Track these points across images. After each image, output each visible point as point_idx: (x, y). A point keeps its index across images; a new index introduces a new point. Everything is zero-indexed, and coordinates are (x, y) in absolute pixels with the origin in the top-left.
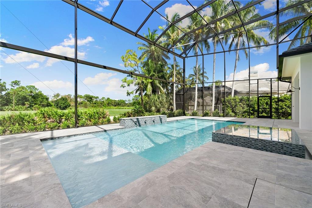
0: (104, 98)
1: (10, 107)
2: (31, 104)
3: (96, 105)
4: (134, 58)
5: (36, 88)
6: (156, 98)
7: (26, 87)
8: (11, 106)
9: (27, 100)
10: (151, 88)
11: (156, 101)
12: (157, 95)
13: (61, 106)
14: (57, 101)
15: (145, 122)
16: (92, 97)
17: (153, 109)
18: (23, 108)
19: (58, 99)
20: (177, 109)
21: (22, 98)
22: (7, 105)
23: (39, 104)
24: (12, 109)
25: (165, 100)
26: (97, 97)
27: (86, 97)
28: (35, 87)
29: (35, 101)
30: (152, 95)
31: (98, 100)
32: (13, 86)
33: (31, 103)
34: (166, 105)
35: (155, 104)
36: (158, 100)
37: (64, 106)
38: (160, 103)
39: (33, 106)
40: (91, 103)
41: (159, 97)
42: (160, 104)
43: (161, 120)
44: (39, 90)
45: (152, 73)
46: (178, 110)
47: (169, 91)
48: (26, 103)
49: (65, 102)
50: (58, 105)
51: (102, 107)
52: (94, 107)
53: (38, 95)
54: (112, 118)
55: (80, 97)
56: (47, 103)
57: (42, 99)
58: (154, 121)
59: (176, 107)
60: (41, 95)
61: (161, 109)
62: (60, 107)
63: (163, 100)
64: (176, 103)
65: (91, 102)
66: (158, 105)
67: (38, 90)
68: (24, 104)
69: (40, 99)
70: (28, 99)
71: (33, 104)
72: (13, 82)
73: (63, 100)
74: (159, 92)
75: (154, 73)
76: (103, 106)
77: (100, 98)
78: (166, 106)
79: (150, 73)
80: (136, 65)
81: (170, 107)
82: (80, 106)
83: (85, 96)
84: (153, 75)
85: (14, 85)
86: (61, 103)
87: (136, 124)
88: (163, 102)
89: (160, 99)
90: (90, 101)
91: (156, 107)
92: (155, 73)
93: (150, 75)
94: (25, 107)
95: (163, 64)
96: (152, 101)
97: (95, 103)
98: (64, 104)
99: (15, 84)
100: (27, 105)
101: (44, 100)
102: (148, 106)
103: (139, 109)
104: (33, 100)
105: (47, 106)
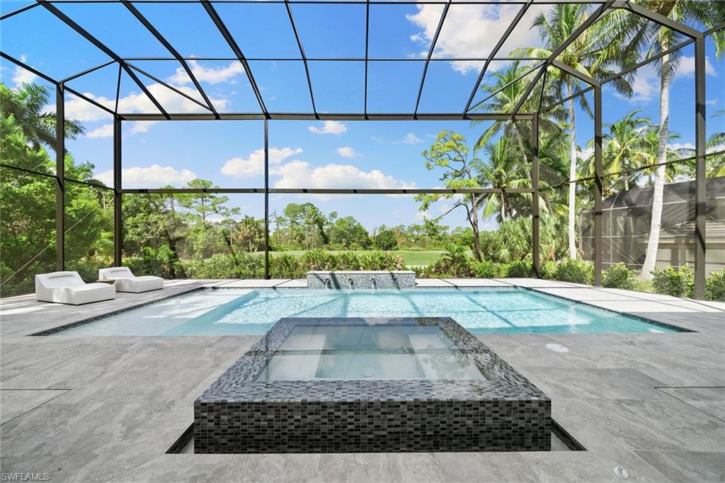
2: (348, 242)
5: (354, 220)
7: (344, 219)
9: (344, 236)
13: (383, 244)
15: (352, 283)
18: (339, 247)
21: (340, 234)
23: (357, 242)
29: (353, 238)
37: (388, 244)
38: (527, 240)
39: (350, 245)
43: (396, 282)
44: (357, 223)
49: (389, 239)
50: (380, 243)
53: (356, 228)
56: (367, 240)
60: (360, 229)
68: (340, 242)
69: (358, 234)
71: (351, 242)
73: (387, 234)
86: (384, 240)
87: (328, 283)
94: (341, 245)
98: (387, 241)
100: (344, 242)
101: (363, 235)
102: (490, 248)
103: (456, 254)
104: (351, 236)
105: (367, 245)
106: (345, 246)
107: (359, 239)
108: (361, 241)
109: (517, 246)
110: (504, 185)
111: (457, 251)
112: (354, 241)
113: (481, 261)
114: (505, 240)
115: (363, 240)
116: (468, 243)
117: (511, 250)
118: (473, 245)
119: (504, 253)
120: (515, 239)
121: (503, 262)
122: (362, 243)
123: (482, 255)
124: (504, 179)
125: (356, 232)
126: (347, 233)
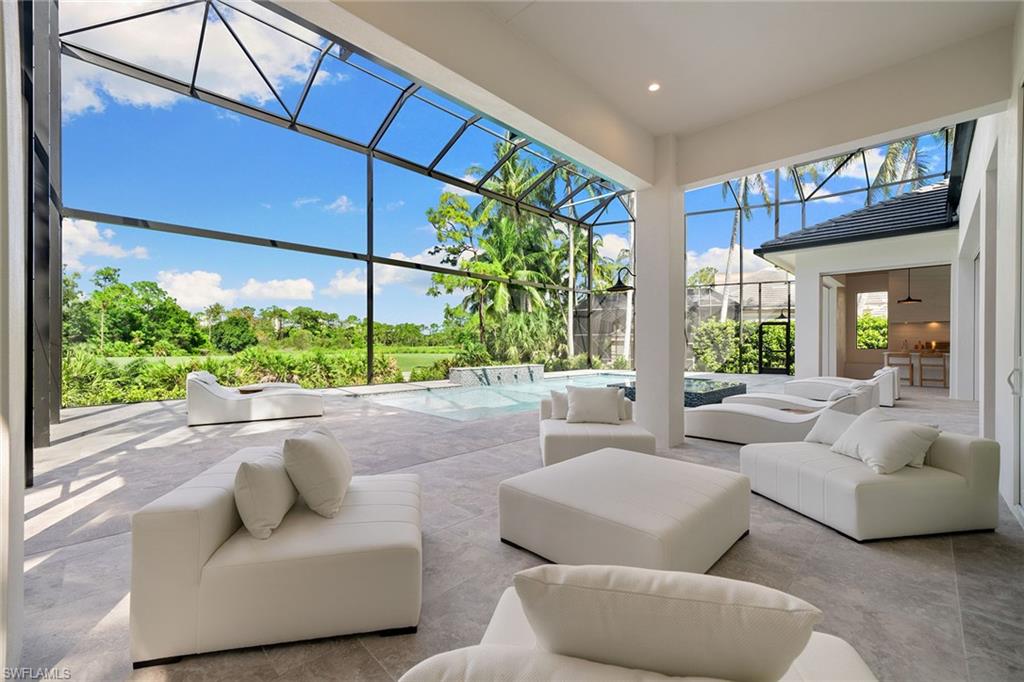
0: (355, 318)
1: (93, 346)
2: (148, 338)
3: (331, 340)
4: (462, 217)
5: (160, 291)
6: (521, 322)
7: (130, 286)
8: (94, 342)
9: (136, 326)
10: (508, 295)
11: (521, 330)
12: (522, 314)
13: (229, 343)
14: (216, 329)
15: (499, 378)
16: (317, 314)
17: (513, 352)
18: (126, 348)
19: (220, 323)
20: (576, 353)
21: (123, 319)
22: (84, 340)
23: (171, 338)
24: (98, 351)
25: (545, 328)
26: (334, 316)
27: (300, 314)
28: (156, 287)
29: (158, 329)
30: (509, 315)
31: (336, 323)
32: (100, 285)
33: (147, 334)
34: (547, 341)
35: (516, 339)
36: (525, 328)
37: (240, 342)
38: (532, 336)
39: (152, 344)
40: (315, 335)
41: (529, 321)
42: (530, 339)
43: (531, 375)
44: (166, 297)
45: (510, 255)
46: (579, 356)
47: (559, 300)
48: (133, 333)
49: (243, 332)
50: (220, 340)
51: (350, 347)
52: (327, 347)
53: (165, 310)
54: (406, 376)
55: (281, 316)
56: (191, 334)
57: (178, 321)
58: (516, 376)
59: (575, 346)
60: (175, 309)
61: (534, 353)
62: (228, 346)
63: (539, 327)
64: (574, 337)
65: (316, 332)
66: (526, 340)
67: (164, 293)
68: (127, 338)
69: (172, 321)
70: (137, 322)
71: (154, 338)
72: (101, 273)
73: (237, 324)
74: (530, 305)
75: (516, 256)
76: (353, 343)
77: (343, 317)
78: (549, 345)
79: (505, 253)
80: (468, 234)
81: (560, 348)
82: (283, 343)
83: (294, 313)
84: (513, 261)
85: (102, 282)
86: (232, 335)
87: (480, 379)
88: (538, 333)
89: (532, 324)
90: (313, 327)
91: (521, 347)
92: (519, 255)
93: (505, 260)
94: (131, 345)
95: (541, 225)
96: (510, 330)
97: (328, 335)
98: (238, 337)
99: (105, 278)
100: (137, 339)
101: (183, 325)
103: (477, 353)
104: (152, 324)
105: (193, 344)
106: (141, 347)
107: (175, 331)
108: (178, 336)
109: (526, 343)
110: (510, 274)
111: (476, 350)
112: (159, 337)
115: (186, 334)
120: (523, 336)
122: (180, 342)
125: (166, 317)
126: (144, 318)
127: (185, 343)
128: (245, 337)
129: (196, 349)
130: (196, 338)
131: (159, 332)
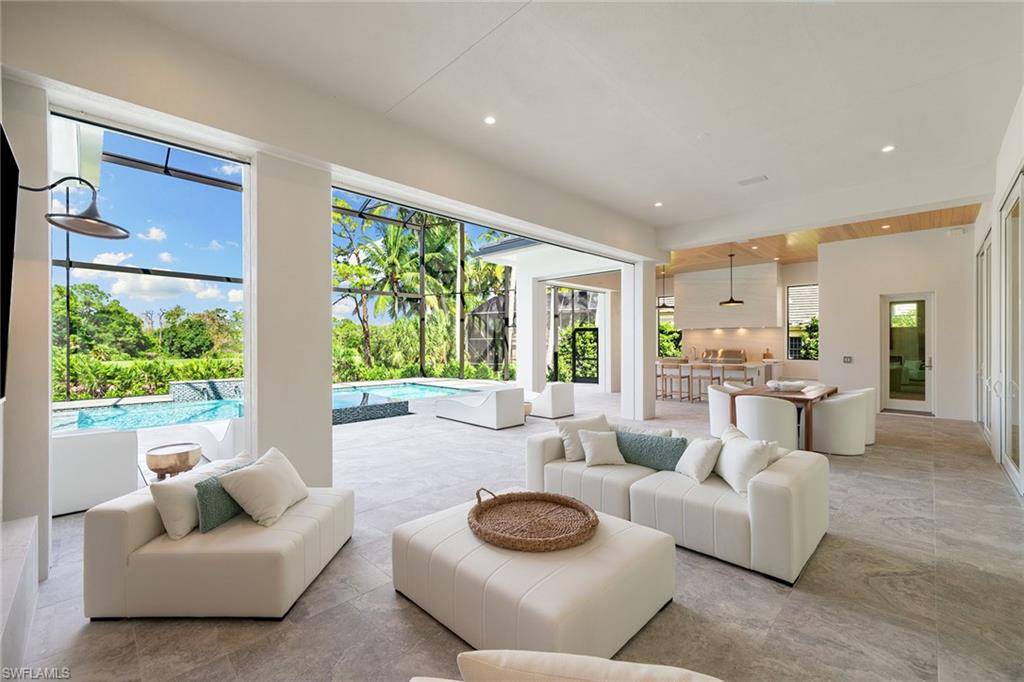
2: (86, 342)
5: (102, 293)
9: (72, 330)
13: (182, 346)
14: (170, 331)
21: (58, 323)
23: (113, 342)
28: (97, 289)
29: (99, 332)
33: (84, 338)
37: (193, 346)
39: (91, 347)
44: (111, 299)
49: (197, 335)
50: (172, 344)
53: (108, 312)
56: (137, 337)
57: (120, 324)
60: (119, 313)
62: (180, 350)
67: (107, 297)
69: (114, 325)
70: (73, 326)
71: (93, 342)
73: (191, 327)
86: (184, 338)
87: (204, 394)
98: (192, 340)
100: (72, 343)
101: (128, 328)
102: (382, 351)
103: (343, 359)
104: (92, 327)
105: (139, 347)
107: (118, 335)
108: (120, 339)
109: (411, 348)
110: (398, 276)
111: (343, 356)
112: (100, 341)
113: (372, 368)
114: (399, 341)
115: (130, 337)
116: (355, 346)
117: (405, 353)
118: (361, 347)
119: (397, 356)
120: (408, 341)
121: (396, 367)
122: (124, 345)
123: (372, 359)
124: (397, 269)
125: (107, 322)
126: (84, 321)
127: (130, 346)
128: (199, 341)
129: (142, 353)
130: (143, 342)
131: (101, 336)
